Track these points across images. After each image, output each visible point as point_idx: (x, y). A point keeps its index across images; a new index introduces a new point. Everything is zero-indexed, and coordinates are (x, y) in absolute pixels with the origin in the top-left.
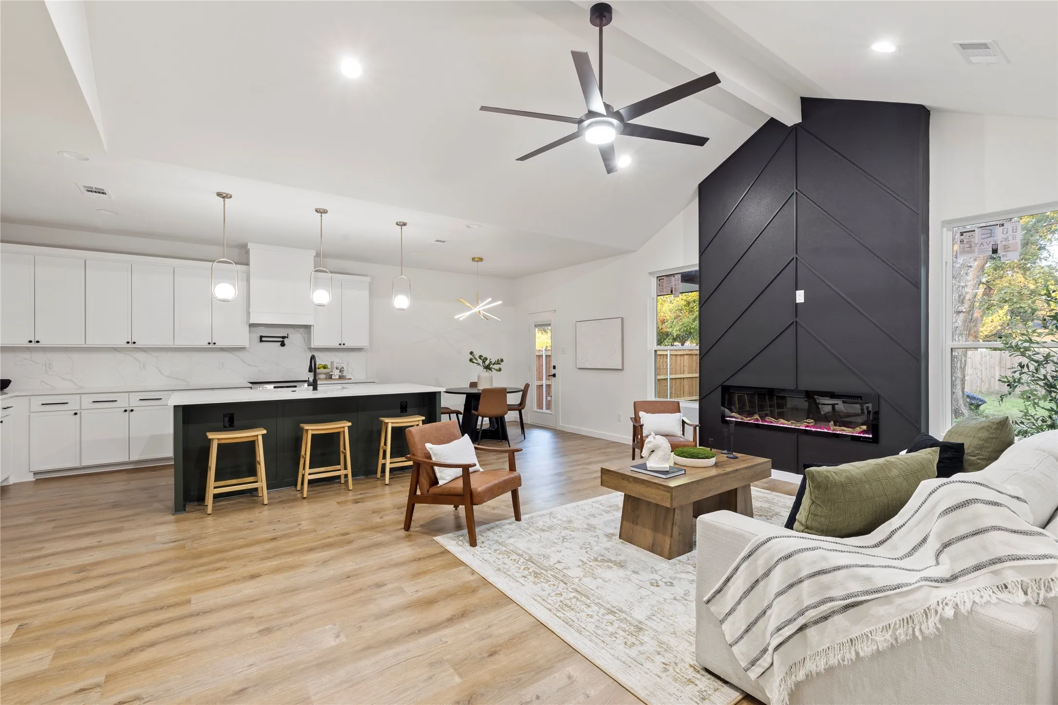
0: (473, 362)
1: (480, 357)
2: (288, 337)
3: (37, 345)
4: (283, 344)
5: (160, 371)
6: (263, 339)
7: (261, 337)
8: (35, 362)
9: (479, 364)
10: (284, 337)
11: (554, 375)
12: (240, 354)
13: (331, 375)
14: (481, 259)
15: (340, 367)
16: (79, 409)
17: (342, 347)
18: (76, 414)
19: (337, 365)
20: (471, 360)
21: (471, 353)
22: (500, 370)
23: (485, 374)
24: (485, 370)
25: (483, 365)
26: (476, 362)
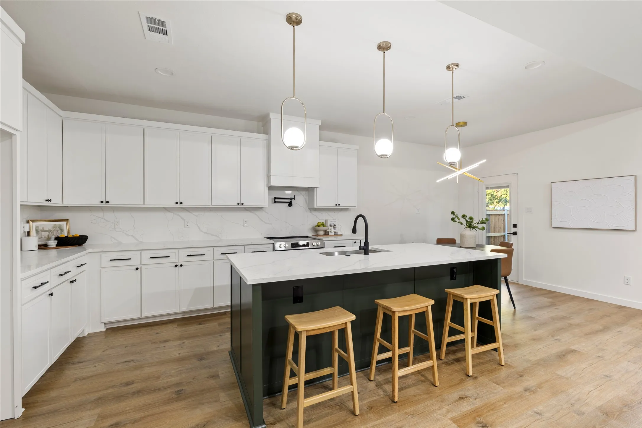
0: (456, 222)
1: (464, 216)
2: (294, 199)
3: (107, 205)
4: (290, 205)
5: (199, 228)
6: (276, 200)
7: (275, 198)
8: (106, 221)
9: (460, 223)
10: (291, 199)
11: (515, 233)
12: (258, 213)
13: (328, 232)
14: (465, 124)
15: (333, 225)
16: (140, 264)
17: (338, 207)
18: (137, 269)
19: (331, 223)
20: (453, 219)
21: (453, 213)
22: (483, 229)
23: (469, 232)
24: (469, 228)
25: (466, 224)
26: (459, 221)
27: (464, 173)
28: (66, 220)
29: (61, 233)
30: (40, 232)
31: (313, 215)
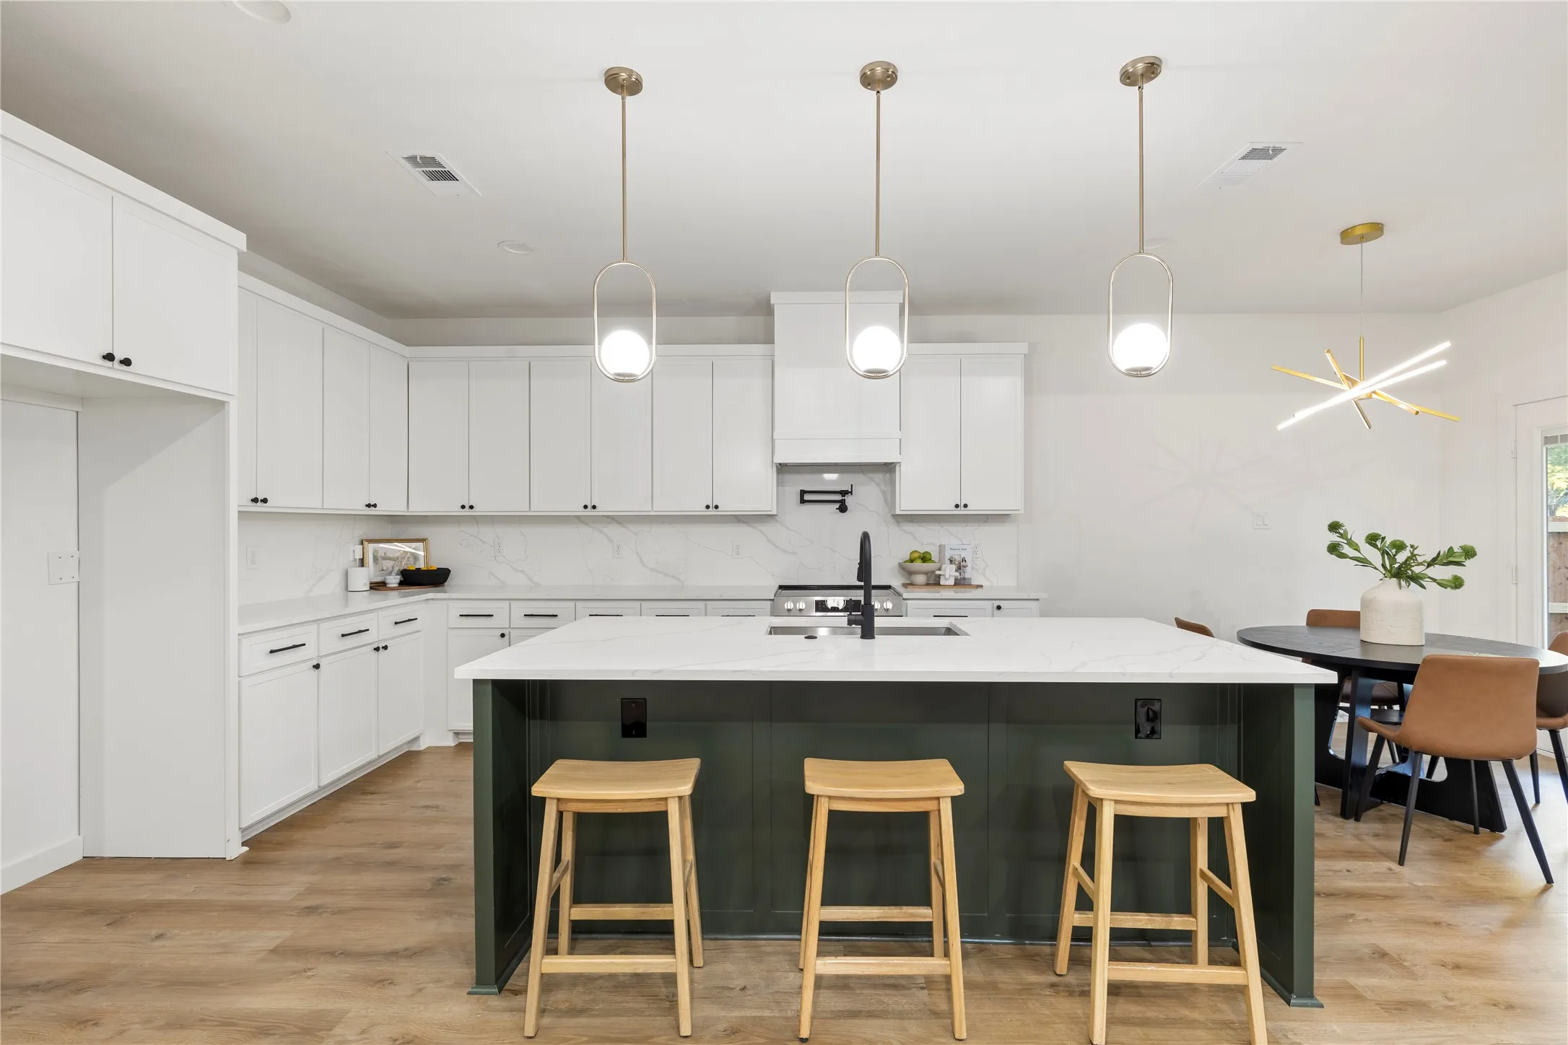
0: (1343, 556)
1: (1372, 539)
2: (851, 492)
4: (843, 508)
5: (640, 559)
6: (807, 497)
7: (803, 493)
9: (1364, 562)
10: (844, 493)
12: (766, 528)
13: (939, 576)
14: (1376, 229)
15: (958, 558)
16: (508, 626)
17: (962, 511)
18: (503, 635)
19: (953, 553)
20: (1333, 549)
21: (1335, 526)
22: (1457, 583)
23: (1392, 593)
24: (1394, 580)
25: (1384, 566)
26: (1356, 554)
27: (1374, 392)
28: (423, 540)
29: (415, 563)
30: (380, 560)
31: (905, 531)
